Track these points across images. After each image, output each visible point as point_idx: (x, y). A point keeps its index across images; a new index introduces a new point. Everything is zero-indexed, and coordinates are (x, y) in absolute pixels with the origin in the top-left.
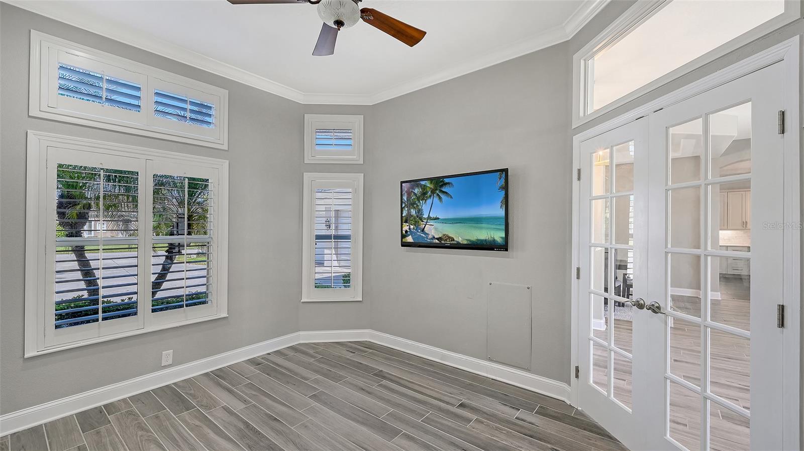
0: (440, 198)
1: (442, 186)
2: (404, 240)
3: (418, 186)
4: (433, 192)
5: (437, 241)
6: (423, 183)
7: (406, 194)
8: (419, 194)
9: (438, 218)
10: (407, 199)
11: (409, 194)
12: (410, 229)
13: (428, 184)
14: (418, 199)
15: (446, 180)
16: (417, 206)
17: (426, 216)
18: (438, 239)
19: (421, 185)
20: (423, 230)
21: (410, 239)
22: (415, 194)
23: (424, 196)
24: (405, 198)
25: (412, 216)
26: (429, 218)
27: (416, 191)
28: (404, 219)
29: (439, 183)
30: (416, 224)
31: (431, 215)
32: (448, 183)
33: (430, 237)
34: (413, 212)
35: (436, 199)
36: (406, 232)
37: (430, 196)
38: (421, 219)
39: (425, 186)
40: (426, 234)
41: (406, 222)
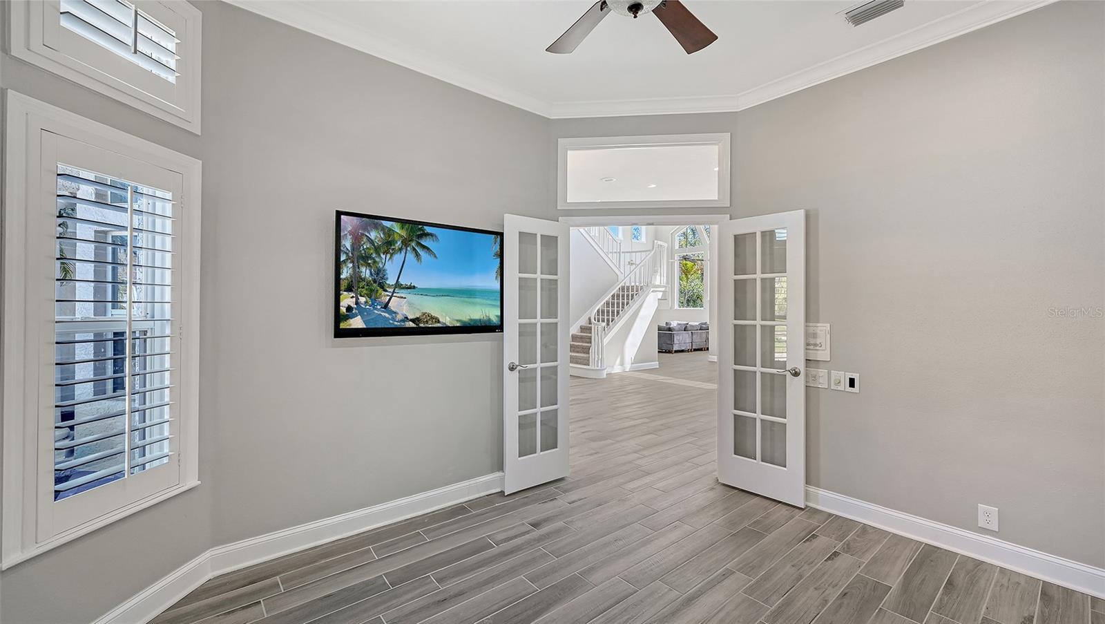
0: (417, 255)
1: (420, 236)
2: (343, 325)
3: (376, 227)
4: (406, 243)
5: (412, 325)
6: (387, 224)
7: (349, 237)
8: (378, 242)
9: (414, 287)
10: (353, 245)
11: (357, 239)
12: (357, 303)
13: (396, 227)
14: (377, 250)
15: (428, 229)
16: (375, 262)
17: (391, 281)
18: (413, 321)
19: (383, 228)
20: (386, 306)
21: (357, 323)
22: (372, 242)
23: (388, 246)
24: (347, 243)
25: (363, 280)
26: (398, 285)
27: (373, 235)
28: (344, 285)
29: (417, 231)
30: (371, 294)
31: (402, 281)
32: (431, 235)
33: (400, 317)
34: (365, 272)
35: (411, 256)
36: (349, 309)
37: (400, 249)
38: (382, 286)
39: (389, 232)
40: (391, 312)
41: (349, 289)
